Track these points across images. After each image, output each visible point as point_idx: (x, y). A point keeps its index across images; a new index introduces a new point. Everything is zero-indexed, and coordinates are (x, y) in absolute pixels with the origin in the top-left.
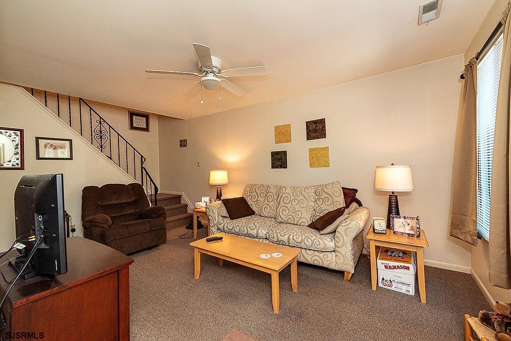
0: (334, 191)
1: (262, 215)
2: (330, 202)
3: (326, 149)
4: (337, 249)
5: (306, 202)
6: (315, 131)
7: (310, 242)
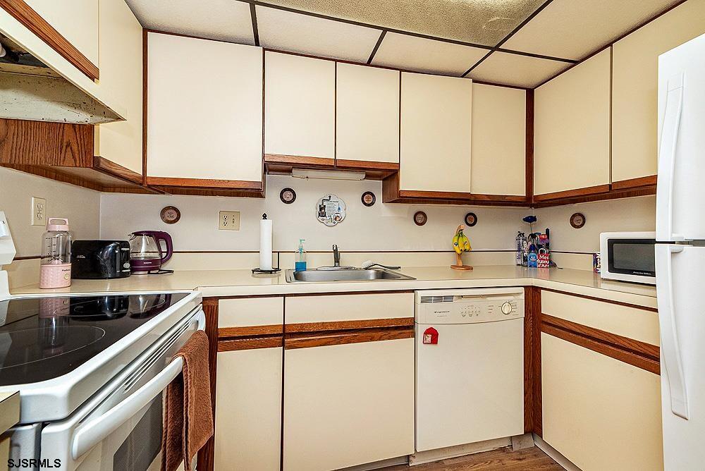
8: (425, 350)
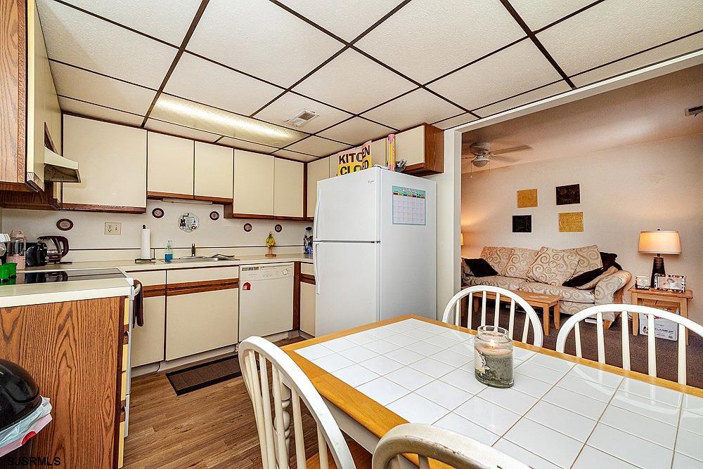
0: (590, 254)
1: (507, 275)
2: (586, 264)
3: (580, 214)
4: (596, 301)
5: (565, 266)
6: (567, 196)
7: (569, 295)
8: (244, 293)
